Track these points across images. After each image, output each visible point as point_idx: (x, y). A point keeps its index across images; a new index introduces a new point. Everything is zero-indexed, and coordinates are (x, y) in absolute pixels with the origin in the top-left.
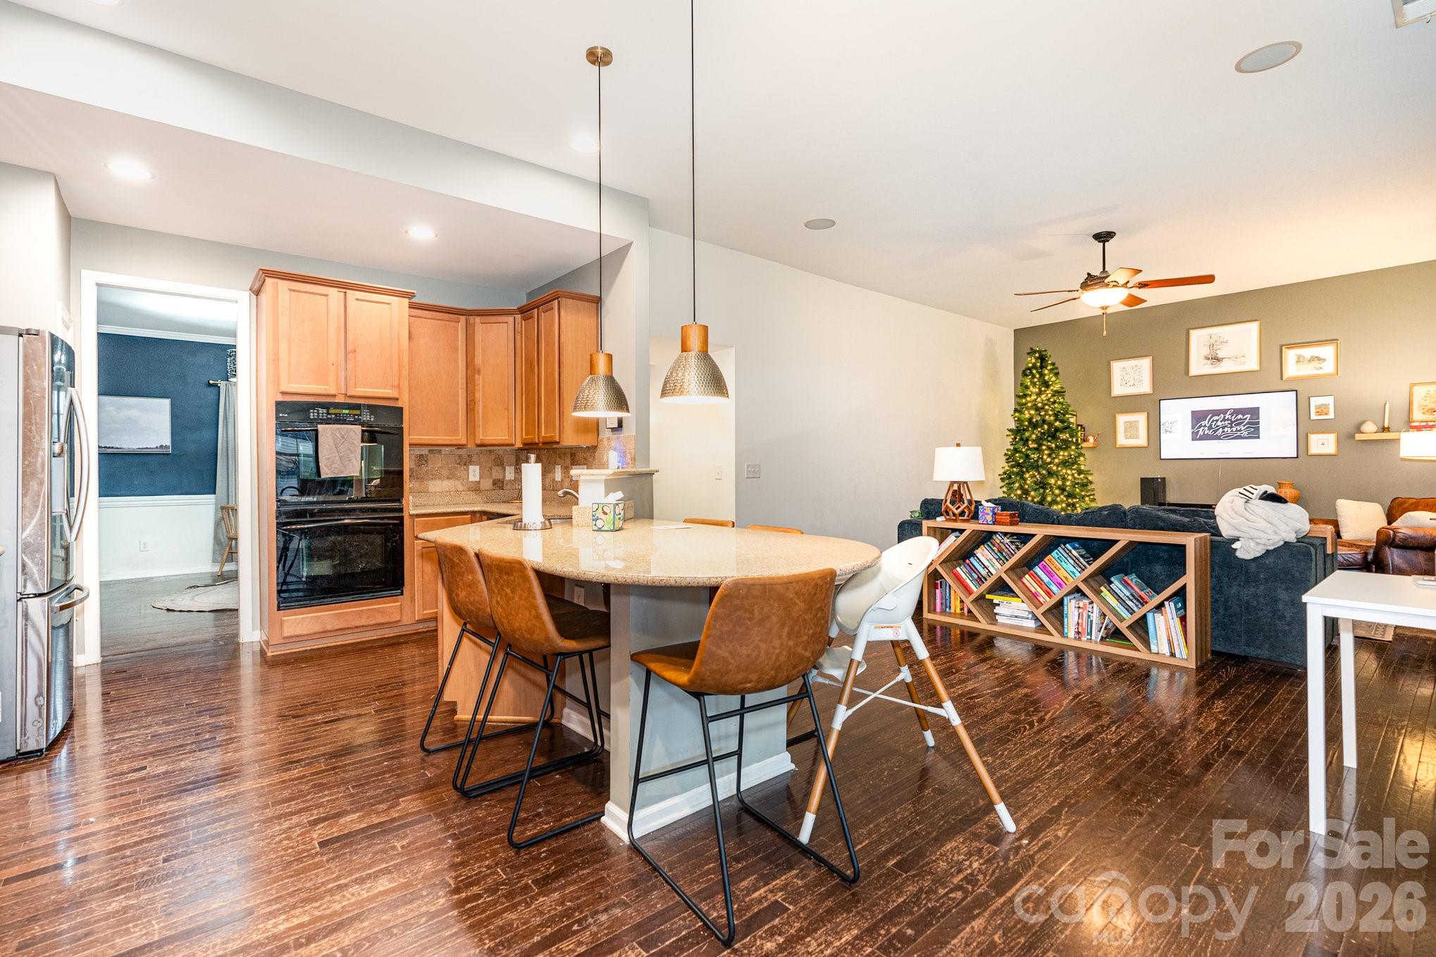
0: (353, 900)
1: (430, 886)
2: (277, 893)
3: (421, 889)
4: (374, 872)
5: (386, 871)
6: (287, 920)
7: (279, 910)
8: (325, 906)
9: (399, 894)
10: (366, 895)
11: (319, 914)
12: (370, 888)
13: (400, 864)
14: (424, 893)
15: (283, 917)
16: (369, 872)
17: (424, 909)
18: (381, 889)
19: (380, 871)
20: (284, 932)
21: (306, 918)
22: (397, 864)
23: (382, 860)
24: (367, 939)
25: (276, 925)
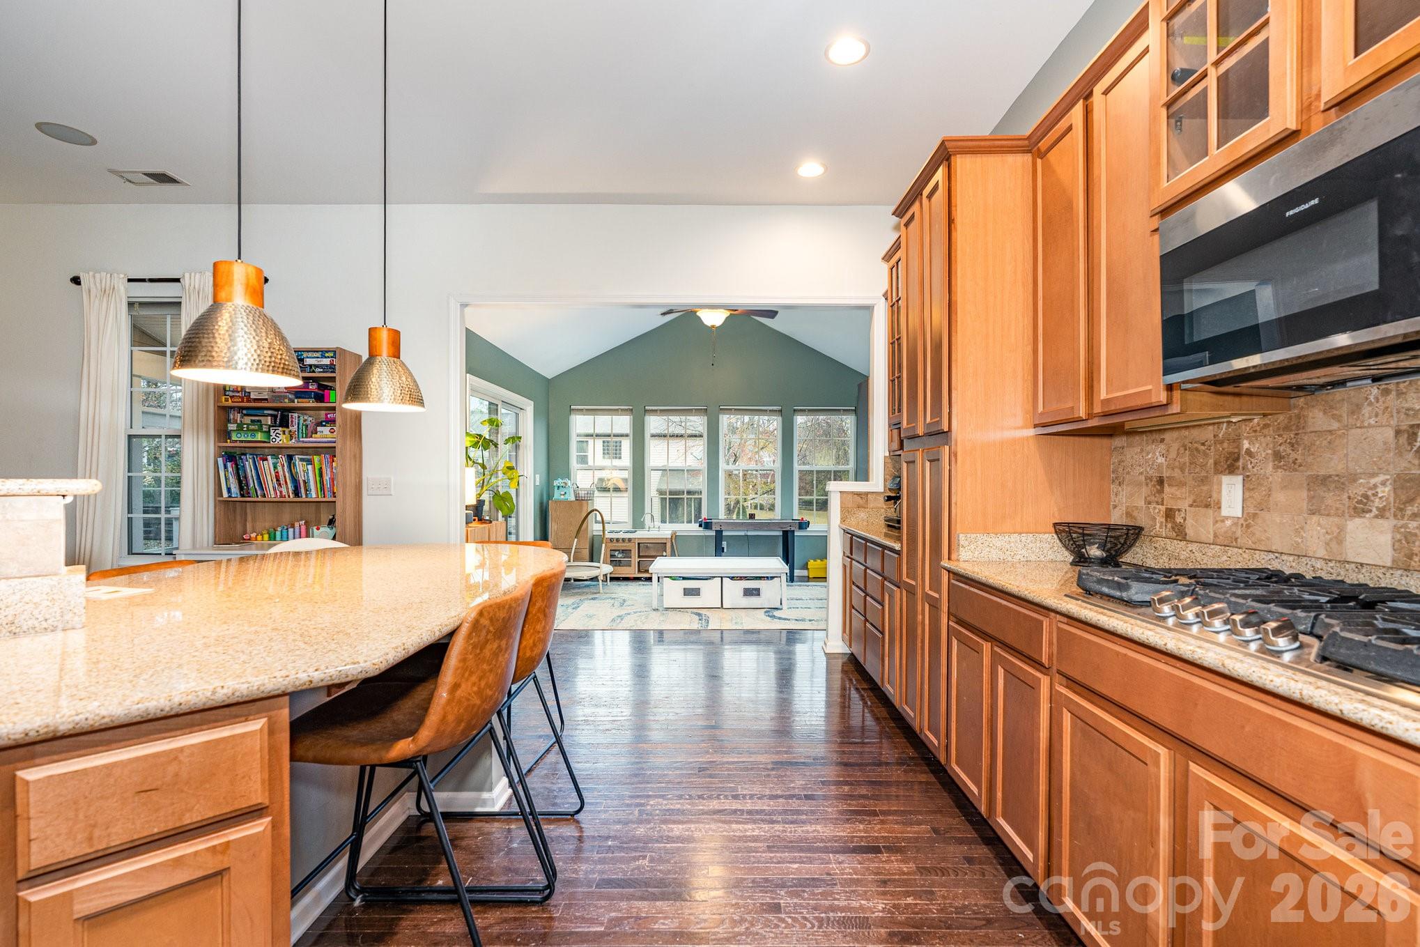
0: (701, 825)
1: (651, 815)
2: (750, 857)
3: (658, 815)
4: (678, 843)
5: (670, 839)
6: (746, 830)
7: (750, 841)
8: (721, 830)
9: (673, 818)
10: (693, 826)
11: (726, 826)
12: (687, 830)
13: (657, 841)
14: (657, 812)
15: (748, 834)
16: (681, 845)
17: (665, 802)
18: (680, 826)
19: (674, 842)
20: (748, 822)
21: (734, 826)
22: (659, 842)
23: (667, 851)
24: (704, 799)
25: (753, 830)
